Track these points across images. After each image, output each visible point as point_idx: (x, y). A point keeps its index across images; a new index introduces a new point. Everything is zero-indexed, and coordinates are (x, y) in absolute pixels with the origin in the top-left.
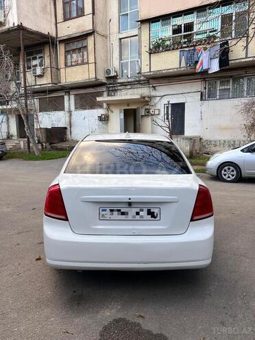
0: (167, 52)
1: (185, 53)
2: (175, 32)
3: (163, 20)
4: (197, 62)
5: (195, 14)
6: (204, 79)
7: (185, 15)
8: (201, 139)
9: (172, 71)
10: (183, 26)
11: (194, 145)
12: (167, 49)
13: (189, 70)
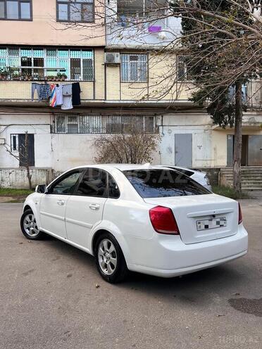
0: (16, 82)
1: (38, 87)
2: (23, 63)
3: (10, 49)
4: (50, 97)
5: (45, 51)
6: (53, 114)
7: (34, 49)
8: (53, 170)
9: (22, 101)
10: (32, 59)
11: (48, 176)
12: (16, 79)
13: (41, 103)
